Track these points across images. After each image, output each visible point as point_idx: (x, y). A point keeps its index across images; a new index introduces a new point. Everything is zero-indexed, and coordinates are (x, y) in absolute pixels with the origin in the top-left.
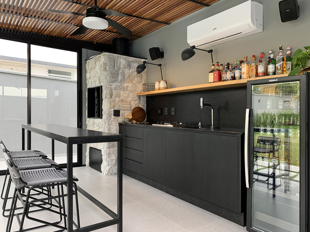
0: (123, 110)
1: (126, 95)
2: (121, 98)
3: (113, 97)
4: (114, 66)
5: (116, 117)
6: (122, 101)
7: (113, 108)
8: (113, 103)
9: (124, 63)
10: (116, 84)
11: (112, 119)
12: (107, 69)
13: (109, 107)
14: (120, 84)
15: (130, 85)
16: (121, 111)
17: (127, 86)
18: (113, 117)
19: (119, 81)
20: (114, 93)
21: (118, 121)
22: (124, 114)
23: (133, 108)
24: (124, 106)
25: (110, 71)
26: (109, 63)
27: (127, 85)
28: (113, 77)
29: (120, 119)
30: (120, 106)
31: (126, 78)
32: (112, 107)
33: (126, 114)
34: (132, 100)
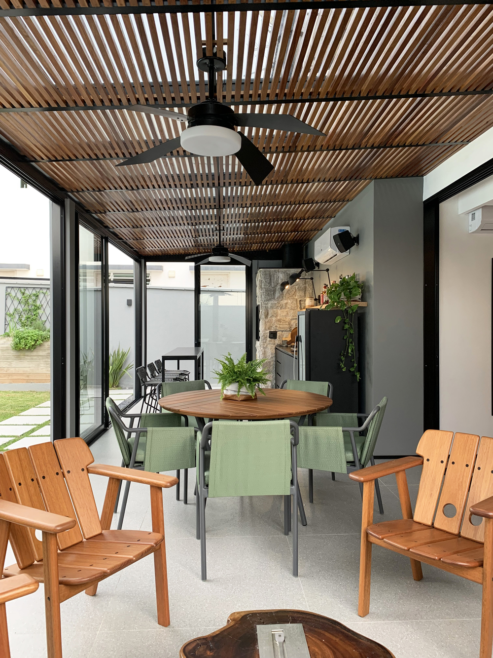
0: (280, 331)
1: (285, 314)
2: (278, 318)
3: (269, 317)
4: (270, 283)
5: (273, 340)
6: (279, 321)
7: (269, 329)
8: (268, 324)
9: (282, 278)
10: (272, 302)
11: (268, 342)
12: (263, 287)
13: (264, 328)
14: (276, 302)
15: (289, 301)
16: (278, 333)
17: (287, 303)
18: (269, 339)
19: (276, 298)
20: (270, 312)
21: (274, 344)
22: (283, 335)
23: (293, 329)
24: (281, 326)
25: (265, 288)
26: (264, 280)
27: (285, 301)
28: (268, 295)
29: (277, 341)
30: (276, 326)
31: (284, 294)
32: (267, 328)
33: (285, 335)
34: (292, 320)
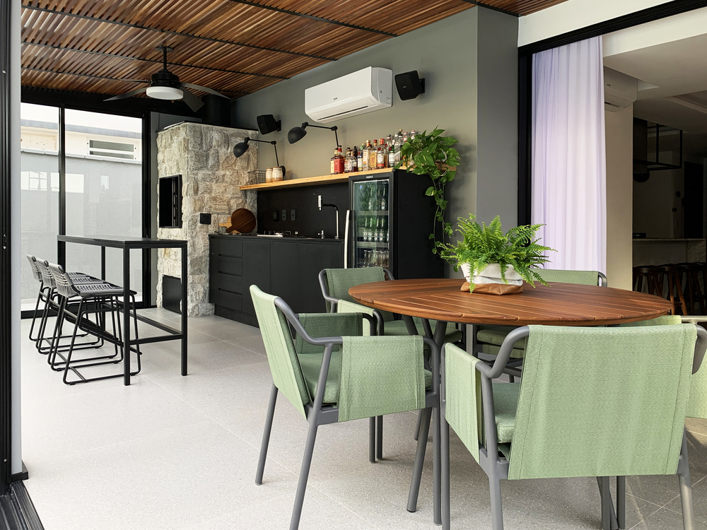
0: (215, 213)
1: (222, 190)
2: (213, 195)
3: (200, 193)
4: (201, 144)
5: (205, 226)
6: (215, 199)
7: (199, 210)
8: (199, 203)
9: (217, 139)
10: (204, 172)
11: (198, 229)
12: (190, 149)
13: (192, 209)
14: (210, 173)
15: (228, 173)
16: (212, 216)
17: (224, 176)
18: (199, 224)
19: (209, 167)
20: (202, 186)
21: (207, 232)
22: (218, 220)
23: (233, 211)
24: (218, 207)
25: (194, 151)
26: (192, 139)
27: (222, 173)
28: (199, 161)
29: (212, 229)
30: (210, 207)
31: (221, 162)
32: (197, 209)
33: (222, 220)
34: (231, 198)
